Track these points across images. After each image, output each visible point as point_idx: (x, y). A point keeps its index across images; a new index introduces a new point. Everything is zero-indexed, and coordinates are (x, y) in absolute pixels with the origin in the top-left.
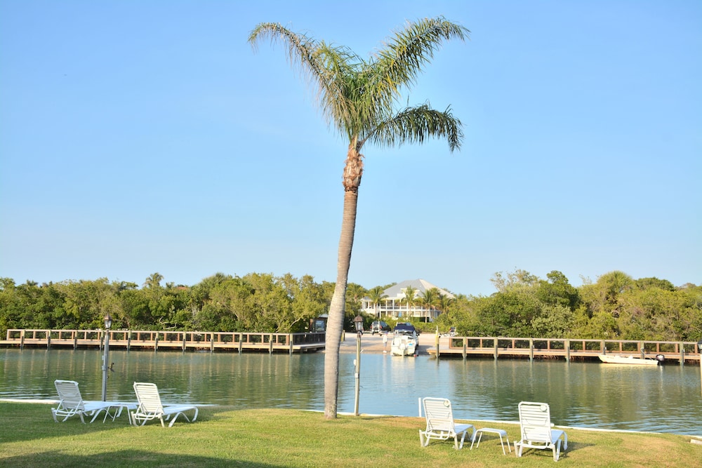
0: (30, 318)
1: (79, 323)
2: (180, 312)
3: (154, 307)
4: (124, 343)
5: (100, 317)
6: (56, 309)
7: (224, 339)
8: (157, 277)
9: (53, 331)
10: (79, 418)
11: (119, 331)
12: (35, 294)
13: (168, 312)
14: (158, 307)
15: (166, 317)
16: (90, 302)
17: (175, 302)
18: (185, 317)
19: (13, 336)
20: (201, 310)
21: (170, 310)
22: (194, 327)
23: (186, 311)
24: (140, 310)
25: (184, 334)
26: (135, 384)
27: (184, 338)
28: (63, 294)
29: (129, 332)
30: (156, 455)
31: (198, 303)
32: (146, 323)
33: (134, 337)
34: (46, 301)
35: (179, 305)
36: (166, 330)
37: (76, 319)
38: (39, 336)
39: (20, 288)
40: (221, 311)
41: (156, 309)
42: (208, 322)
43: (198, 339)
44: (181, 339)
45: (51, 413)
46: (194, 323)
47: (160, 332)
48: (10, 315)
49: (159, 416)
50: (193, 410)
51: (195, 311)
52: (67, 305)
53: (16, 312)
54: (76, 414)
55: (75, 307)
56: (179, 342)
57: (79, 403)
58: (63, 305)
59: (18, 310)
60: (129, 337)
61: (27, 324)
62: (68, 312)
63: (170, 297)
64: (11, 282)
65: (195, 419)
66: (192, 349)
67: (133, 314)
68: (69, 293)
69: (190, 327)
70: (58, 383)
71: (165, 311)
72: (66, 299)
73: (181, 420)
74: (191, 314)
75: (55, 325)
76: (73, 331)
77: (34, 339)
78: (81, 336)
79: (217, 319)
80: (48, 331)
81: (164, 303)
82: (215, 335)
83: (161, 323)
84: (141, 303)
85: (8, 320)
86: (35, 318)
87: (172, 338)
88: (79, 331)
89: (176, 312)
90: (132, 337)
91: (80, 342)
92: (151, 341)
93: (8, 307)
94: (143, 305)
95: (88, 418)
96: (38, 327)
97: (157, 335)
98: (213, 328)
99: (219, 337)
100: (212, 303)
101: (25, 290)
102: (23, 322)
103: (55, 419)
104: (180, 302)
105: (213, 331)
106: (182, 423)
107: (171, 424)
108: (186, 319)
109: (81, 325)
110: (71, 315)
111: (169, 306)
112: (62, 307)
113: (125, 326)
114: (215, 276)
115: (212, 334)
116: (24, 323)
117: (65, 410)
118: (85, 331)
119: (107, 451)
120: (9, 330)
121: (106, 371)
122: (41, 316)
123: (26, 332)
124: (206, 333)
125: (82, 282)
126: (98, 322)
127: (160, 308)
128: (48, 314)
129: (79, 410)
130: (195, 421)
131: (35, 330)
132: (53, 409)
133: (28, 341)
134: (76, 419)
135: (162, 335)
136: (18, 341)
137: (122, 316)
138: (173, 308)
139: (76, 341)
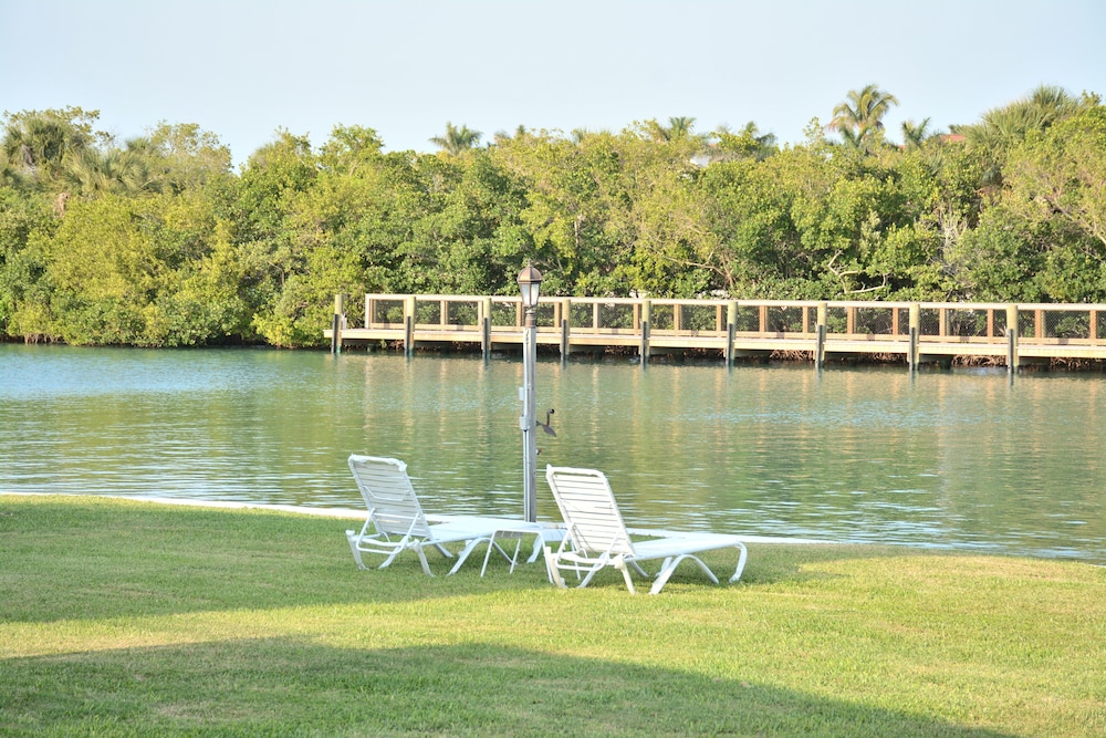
0: (427, 260)
1: (575, 274)
2: (899, 236)
3: (810, 220)
4: (714, 340)
5: (638, 256)
6: (501, 230)
7: (1059, 327)
8: (871, 104)
9: (495, 299)
10: (416, 563)
11: (701, 301)
12: (439, 179)
13: (857, 235)
14: (821, 217)
15: (851, 252)
16: (605, 206)
17: (882, 197)
18: (917, 254)
19: (384, 314)
20: (972, 225)
21: (864, 225)
22: (948, 285)
23: (921, 231)
24: (763, 232)
25: (913, 309)
26: (550, 470)
27: (913, 323)
28: (522, 182)
29: (730, 304)
30: (547, 657)
31: (964, 200)
32: (785, 271)
33: (749, 321)
34: (473, 204)
35: (894, 213)
36: (853, 298)
37: (565, 263)
38: (458, 316)
39: (394, 161)
40: (1046, 230)
41: (816, 225)
42: (998, 269)
43: (965, 327)
44: (904, 329)
45: (346, 544)
46: (949, 273)
47: (832, 304)
48: (370, 248)
49: (618, 563)
50: (733, 552)
51: (953, 230)
52: (533, 216)
53: (385, 240)
54: (407, 549)
55: (560, 222)
56: (896, 337)
57: (415, 519)
58: (524, 214)
59: (391, 232)
60: (731, 320)
61: (420, 280)
62: (540, 240)
63: (869, 185)
64: (370, 140)
65: (737, 576)
66: (945, 363)
67: (740, 245)
68: (543, 176)
69: (935, 286)
70: (356, 464)
71: (846, 233)
72: (530, 197)
73: (687, 575)
74: (939, 242)
75: (502, 282)
76: (554, 300)
77: (443, 326)
78: (582, 317)
79: (1031, 255)
80: (484, 301)
81: (845, 208)
82: (1020, 313)
83: (833, 271)
84: (766, 207)
85: (365, 264)
86: (442, 259)
87: (874, 323)
88: (574, 300)
89: (884, 236)
90: (739, 321)
91: (580, 336)
92: (805, 334)
93: (364, 225)
94: (774, 214)
95: (442, 562)
96: (454, 286)
97: (821, 314)
98: (1015, 288)
99: (1039, 321)
100: (1014, 200)
101: (408, 169)
102: (410, 273)
103: (358, 560)
104: (900, 199)
105: (1014, 298)
106: (693, 586)
107: (657, 587)
108: (922, 259)
109: (582, 281)
110: (549, 247)
111: (860, 214)
112: (519, 222)
113: (716, 283)
114: (1030, 99)
115: (1010, 309)
116: (412, 274)
117: (381, 538)
118: (595, 300)
119: (434, 642)
120: (369, 297)
121: (532, 431)
122: (459, 251)
123: (418, 305)
124: (990, 307)
125: (581, 137)
126: (631, 270)
127: (829, 223)
128: (478, 244)
129: (414, 537)
130: (736, 583)
131: (445, 298)
132: (349, 532)
133: (425, 333)
134: (408, 563)
135: (840, 313)
136: (396, 333)
137: (705, 250)
138: (874, 219)
139: (565, 334)
